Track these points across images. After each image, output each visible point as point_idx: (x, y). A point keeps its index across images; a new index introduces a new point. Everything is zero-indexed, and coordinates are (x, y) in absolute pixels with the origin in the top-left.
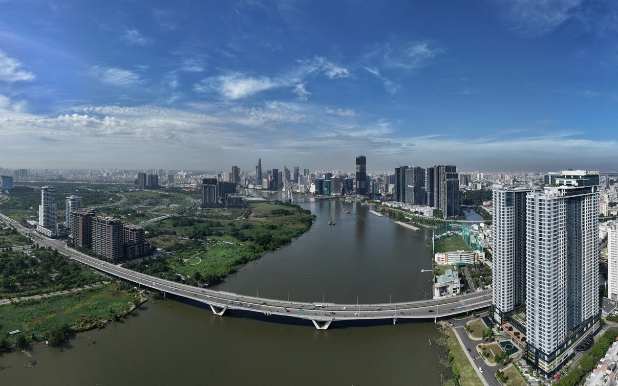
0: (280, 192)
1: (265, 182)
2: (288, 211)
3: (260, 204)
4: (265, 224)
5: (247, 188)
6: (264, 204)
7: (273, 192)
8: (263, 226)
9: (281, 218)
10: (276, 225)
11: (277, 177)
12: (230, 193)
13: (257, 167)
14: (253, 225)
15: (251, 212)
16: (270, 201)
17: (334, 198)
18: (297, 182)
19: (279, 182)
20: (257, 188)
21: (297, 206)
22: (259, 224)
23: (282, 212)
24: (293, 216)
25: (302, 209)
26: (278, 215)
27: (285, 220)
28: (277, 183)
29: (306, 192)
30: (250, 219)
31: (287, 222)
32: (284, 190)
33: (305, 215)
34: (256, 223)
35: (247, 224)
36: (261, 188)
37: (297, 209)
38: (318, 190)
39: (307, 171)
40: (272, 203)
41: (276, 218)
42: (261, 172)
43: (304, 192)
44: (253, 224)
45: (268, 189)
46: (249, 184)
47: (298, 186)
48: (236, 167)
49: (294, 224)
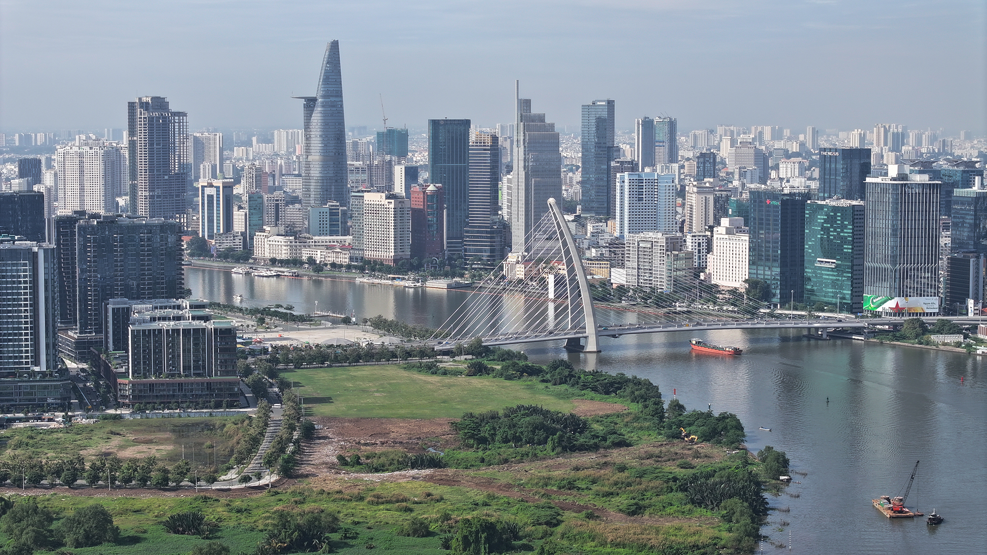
0: (489, 282)
1: (376, 210)
2: (576, 424)
3: (364, 371)
4: (430, 514)
5: (245, 254)
6: (393, 372)
7: (437, 286)
8: (422, 530)
9: (535, 470)
10: (507, 517)
11: (464, 171)
12: (139, 296)
13: (310, 103)
14: (346, 522)
15: (310, 434)
16: (433, 353)
17: (895, 332)
18: (606, 211)
19: (478, 215)
20: (318, 256)
21: (637, 382)
22: (383, 513)
23: (536, 428)
24: (617, 456)
25: (678, 407)
26: (507, 451)
27: (571, 485)
28: (459, 224)
29: (680, 288)
30: (314, 484)
31: (586, 499)
32: (520, 272)
33: (705, 448)
34: (363, 511)
35: (301, 513)
36: (344, 259)
37: (635, 408)
38: (771, 273)
39: (661, 134)
40: (447, 363)
41: (503, 475)
42: (340, 137)
43: (663, 285)
44: (347, 514)
45: (401, 267)
46: (255, 225)
47: (616, 245)
48: (160, 103)
49: (635, 511)
